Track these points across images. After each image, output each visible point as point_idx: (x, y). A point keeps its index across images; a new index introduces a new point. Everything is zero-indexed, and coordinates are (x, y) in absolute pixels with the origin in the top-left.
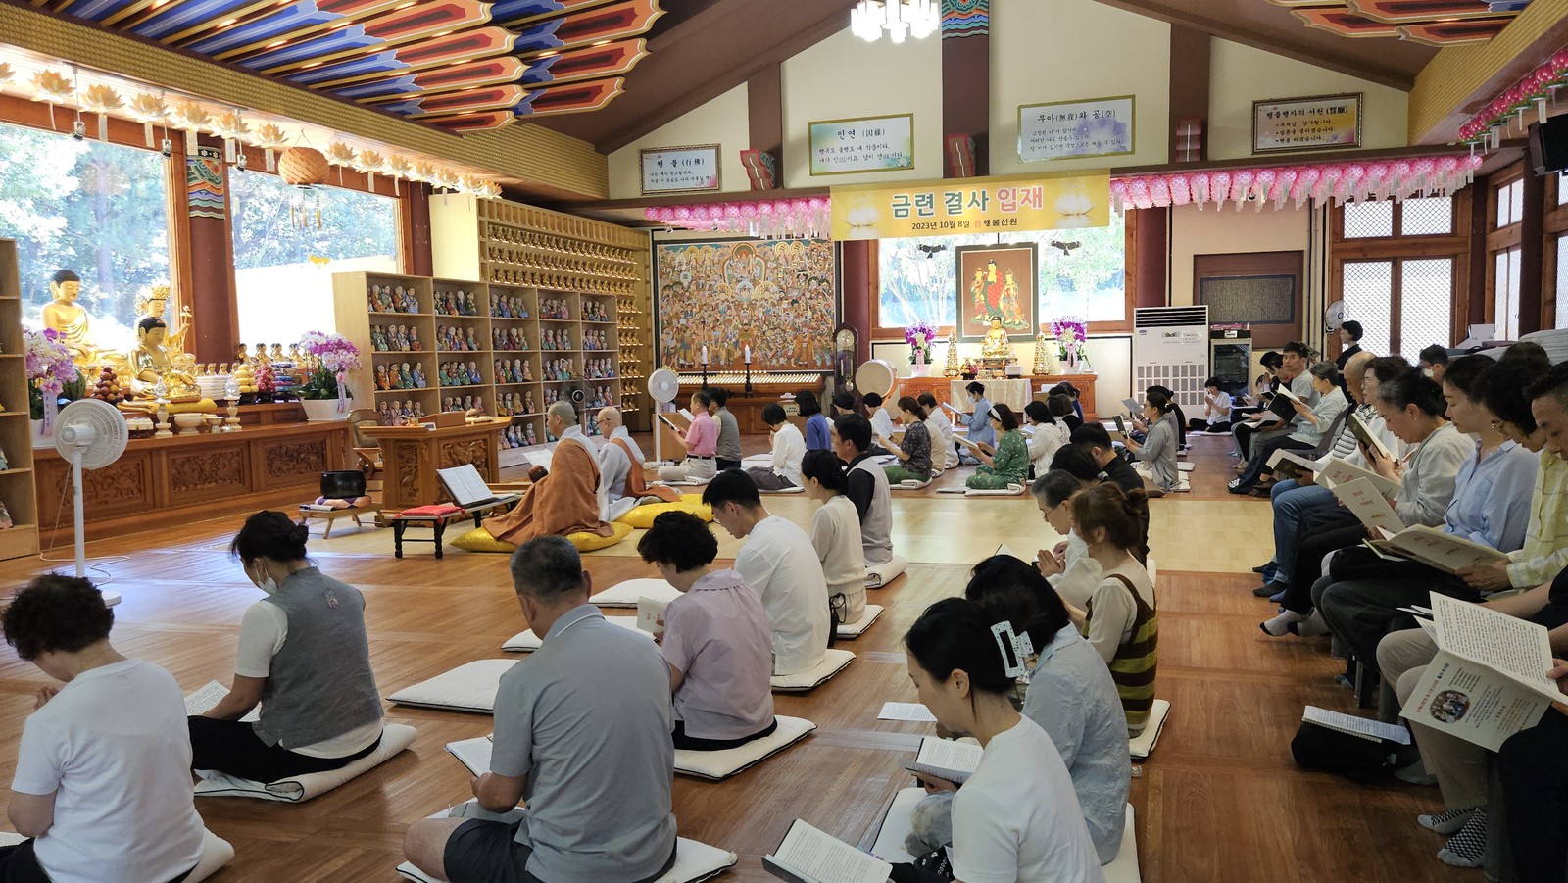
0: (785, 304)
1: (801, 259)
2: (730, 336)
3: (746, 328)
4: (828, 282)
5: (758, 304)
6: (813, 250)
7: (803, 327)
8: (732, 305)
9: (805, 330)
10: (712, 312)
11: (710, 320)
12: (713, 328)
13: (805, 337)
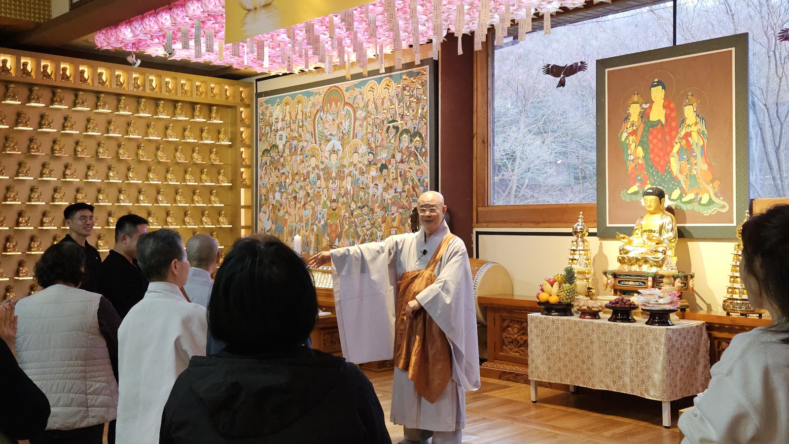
0: (374, 172)
1: (392, 103)
2: (319, 216)
3: (334, 205)
4: (421, 136)
5: (347, 171)
6: (404, 89)
7: (393, 204)
8: (321, 173)
9: (394, 209)
10: (302, 184)
11: (302, 194)
12: (304, 205)
13: (394, 220)
